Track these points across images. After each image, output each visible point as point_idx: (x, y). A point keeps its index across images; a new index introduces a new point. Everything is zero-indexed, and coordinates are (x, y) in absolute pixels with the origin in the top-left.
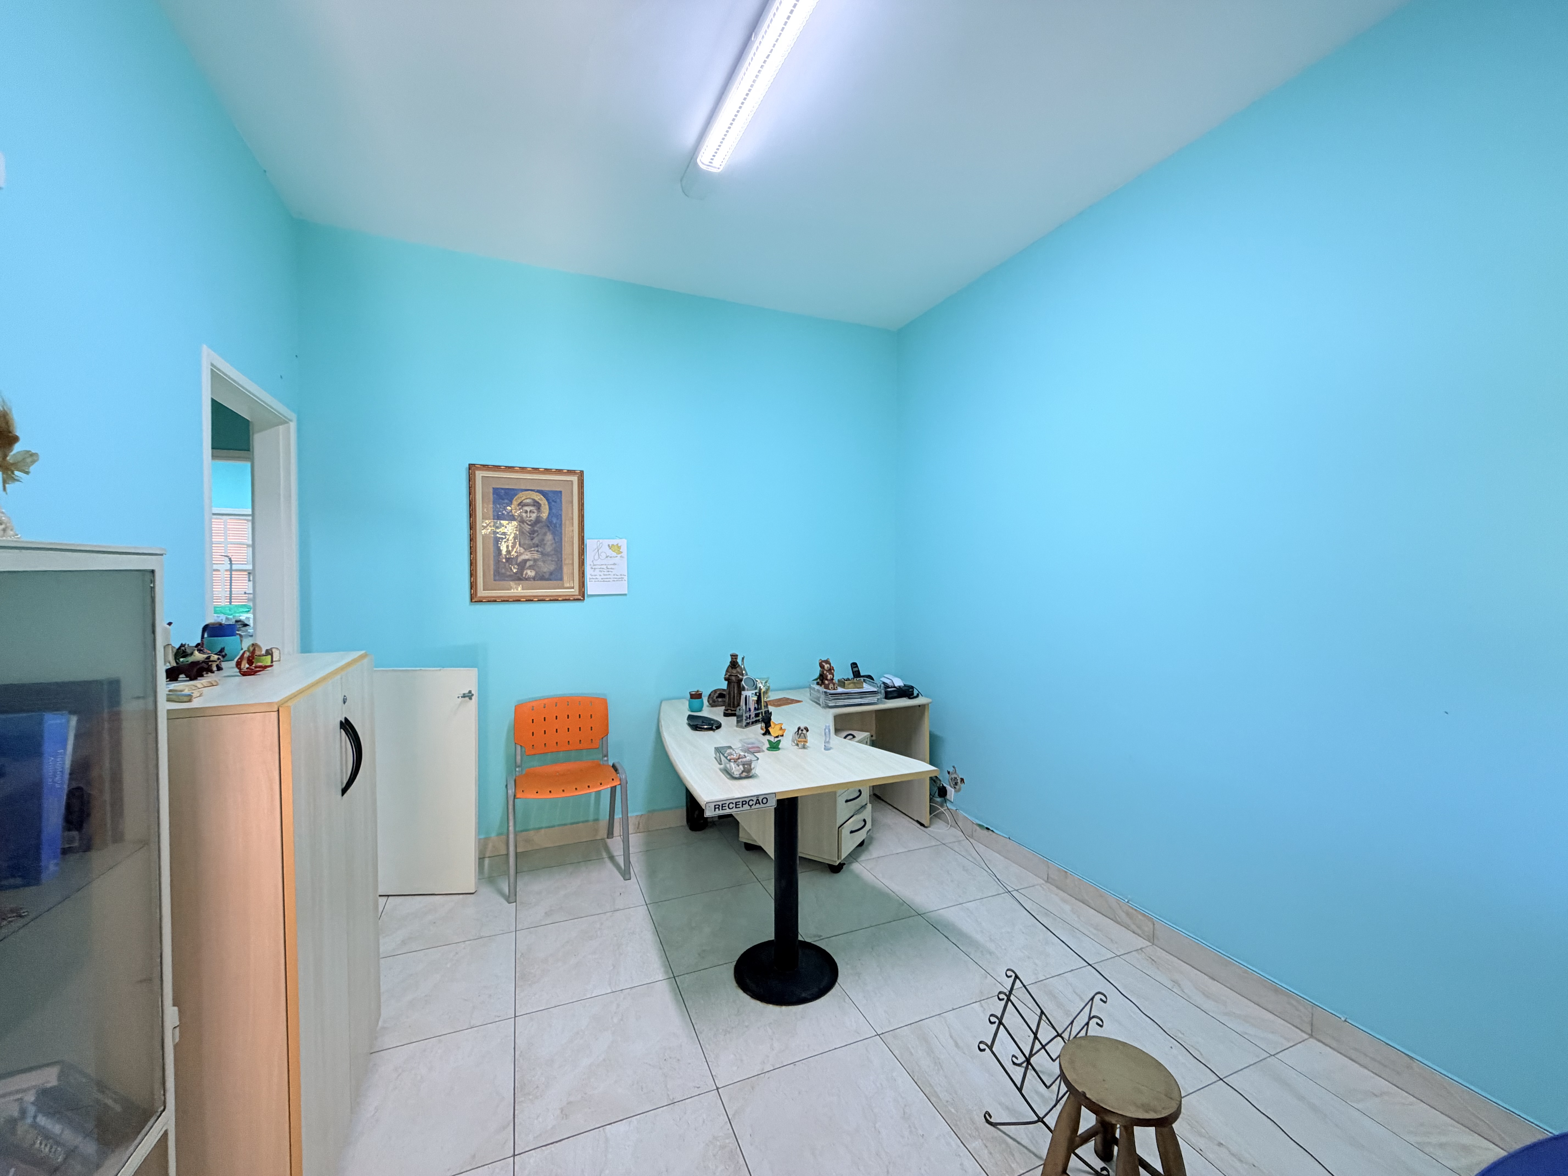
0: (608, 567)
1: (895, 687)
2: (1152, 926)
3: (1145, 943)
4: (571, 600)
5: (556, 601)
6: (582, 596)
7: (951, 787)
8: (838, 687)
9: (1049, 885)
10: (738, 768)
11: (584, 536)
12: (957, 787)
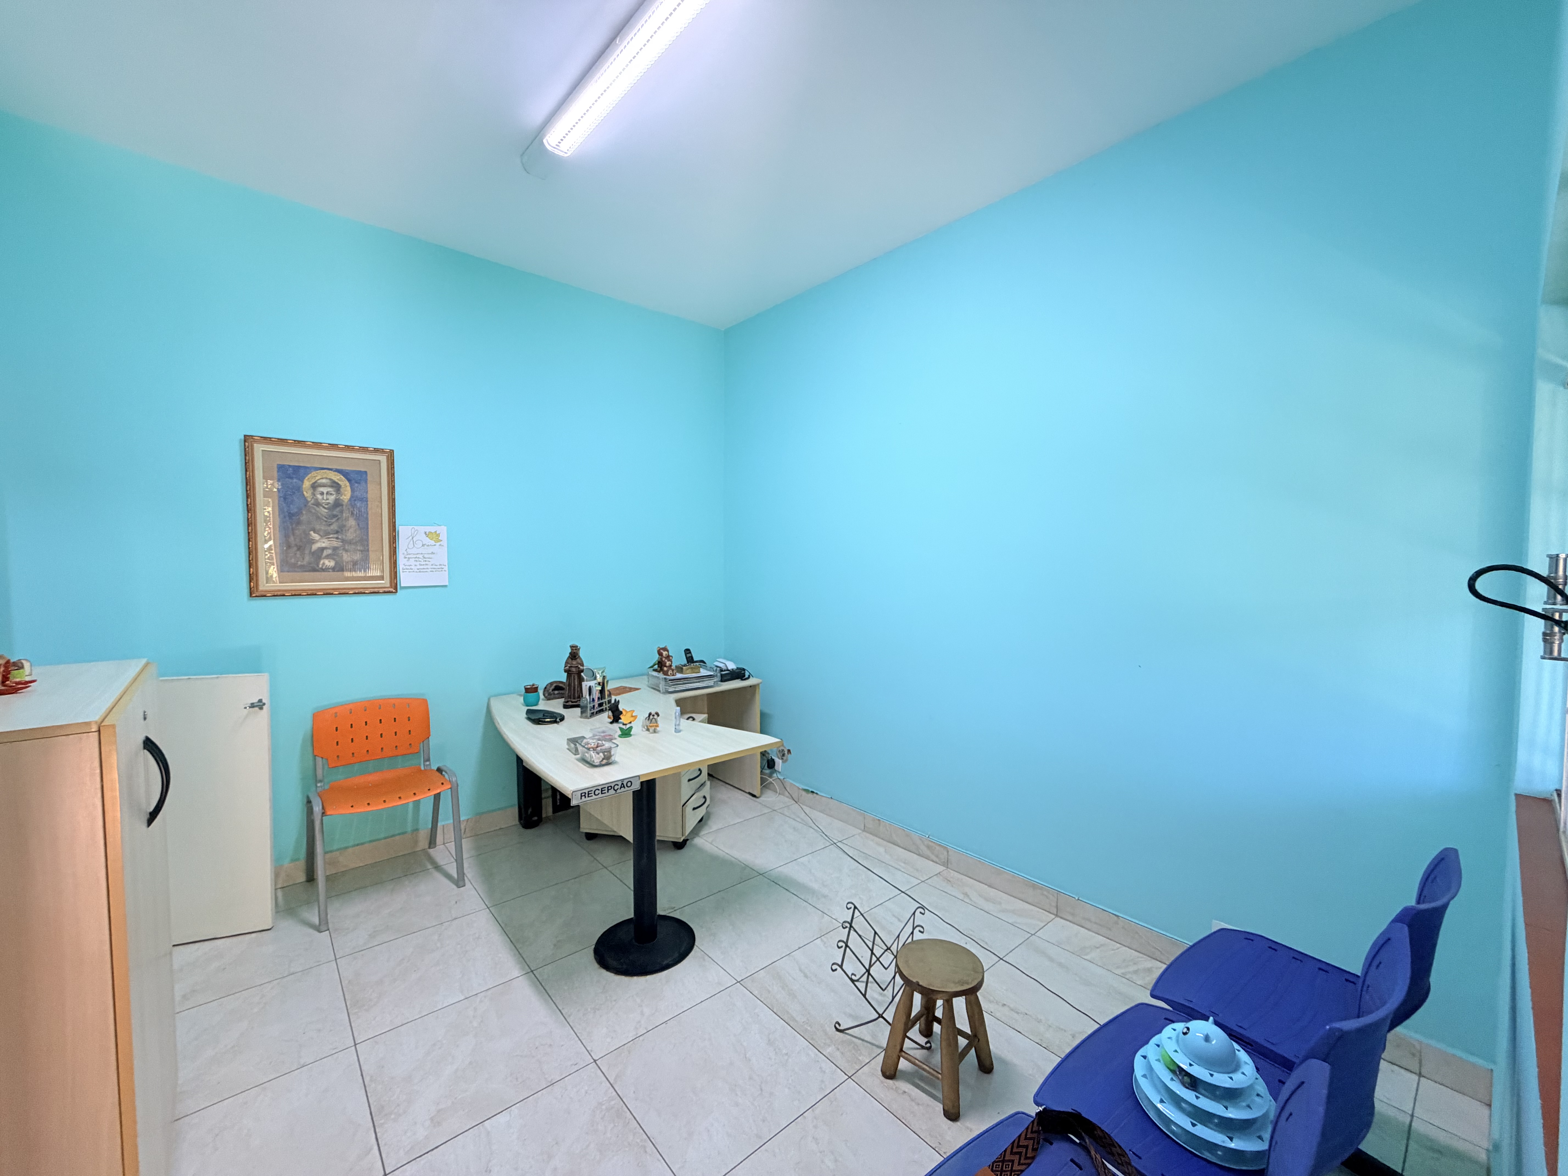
0: (425, 556)
1: (728, 670)
2: (946, 853)
3: (941, 868)
4: (380, 593)
5: (361, 595)
6: (394, 587)
7: (779, 758)
8: (677, 674)
9: (864, 833)
10: (597, 756)
11: (395, 522)
12: (785, 758)
